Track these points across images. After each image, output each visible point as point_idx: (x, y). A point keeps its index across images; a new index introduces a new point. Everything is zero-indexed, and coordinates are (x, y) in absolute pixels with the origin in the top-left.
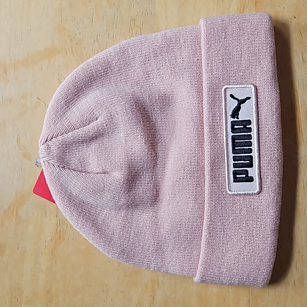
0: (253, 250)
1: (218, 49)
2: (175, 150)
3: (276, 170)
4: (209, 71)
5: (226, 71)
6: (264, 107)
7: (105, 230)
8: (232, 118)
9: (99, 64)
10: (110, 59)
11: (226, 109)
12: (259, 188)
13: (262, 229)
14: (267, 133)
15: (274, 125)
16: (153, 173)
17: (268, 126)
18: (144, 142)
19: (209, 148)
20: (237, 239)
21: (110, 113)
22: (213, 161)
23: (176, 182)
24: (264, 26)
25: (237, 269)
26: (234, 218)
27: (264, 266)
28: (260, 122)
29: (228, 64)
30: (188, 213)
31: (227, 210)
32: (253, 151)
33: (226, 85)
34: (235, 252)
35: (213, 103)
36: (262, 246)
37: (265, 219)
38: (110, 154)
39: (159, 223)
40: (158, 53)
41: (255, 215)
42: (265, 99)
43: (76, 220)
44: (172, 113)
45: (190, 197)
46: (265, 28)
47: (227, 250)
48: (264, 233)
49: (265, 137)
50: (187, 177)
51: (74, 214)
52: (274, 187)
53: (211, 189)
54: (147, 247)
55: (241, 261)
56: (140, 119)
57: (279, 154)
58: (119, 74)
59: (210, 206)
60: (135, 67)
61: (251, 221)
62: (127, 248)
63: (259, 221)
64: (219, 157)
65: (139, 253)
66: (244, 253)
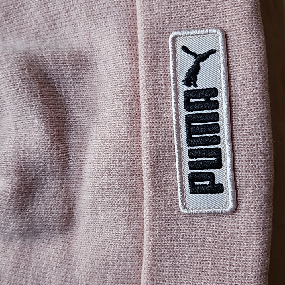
2: (96, 142)
3: (262, 172)
5: (175, 7)
6: (240, 65)
8: (185, 86)
11: (175, 71)
12: (234, 203)
13: (240, 274)
14: (245, 110)
15: (257, 95)
16: (64, 179)
17: (246, 97)
18: (44, 130)
19: (148, 136)
23: (97, 193)
26: (192, 254)
28: (232, 91)
30: (118, 246)
31: (180, 241)
32: (222, 141)
33: (175, 30)
35: (154, 62)
37: (244, 257)
39: (73, 262)
41: (228, 249)
42: (240, 52)
44: (91, 82)
45: (121, 219)
48: (243, 281)
49: (242, 115)
50: (114, 186)
52: (258, 202)
56: (37, 91)
57: (266, 145)
58: (7, 22)
59: (151, 234)
60: (31, 9)
61: (221, 259)
63: (234, 259)
64: (166, 152)
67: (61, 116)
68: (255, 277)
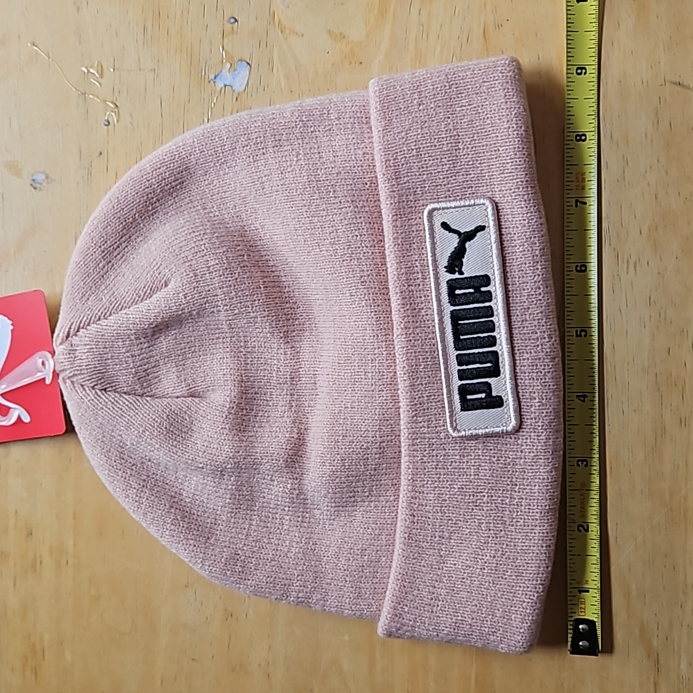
0: (503, 551)
1: (407, 127)
3: (549, 379)
4: (391, 176)
5: (427, 174)
6: (516, 246)
7: (198, 515)
8: (447, 274)
11: (434, 255)
12: (516, 419)
13: (523, 508)
14: (525, 302)
15: (540, 283)
16: (294, 395)
17: (526, 286)
18: (269, 331)
19: (404, 340)
20: (471, 529)
21: (193, 270)
22: (414, 367)
24: (501, 73)
25: (469, 590)
26: (463, 485)
27: (524, 587)
29: (431, 159)
31: (448, 469)
32: (498, 342)
33: (431, 203)
34: (466, 555)
35: (407, 244)
36: (523, 544)
37: (529, 487)
38: (200, 356)
40: (284, 140)
41: (509, 478)
42: (515, 229)
46: (503, 76)
48: (526, 517)
49: (522, 309)
51: (133, 484)
52: (547, 418)
53: (413, 428)
54: (286, 546)
55: (477, 573)
56: (259, 282)
57: (553, 344)
59: (411, 461)
61: (500, 490)
62: (244, 550)
63: (516, 490)
64: (428, 358)
65: (268, 559)
66: (484, 557)
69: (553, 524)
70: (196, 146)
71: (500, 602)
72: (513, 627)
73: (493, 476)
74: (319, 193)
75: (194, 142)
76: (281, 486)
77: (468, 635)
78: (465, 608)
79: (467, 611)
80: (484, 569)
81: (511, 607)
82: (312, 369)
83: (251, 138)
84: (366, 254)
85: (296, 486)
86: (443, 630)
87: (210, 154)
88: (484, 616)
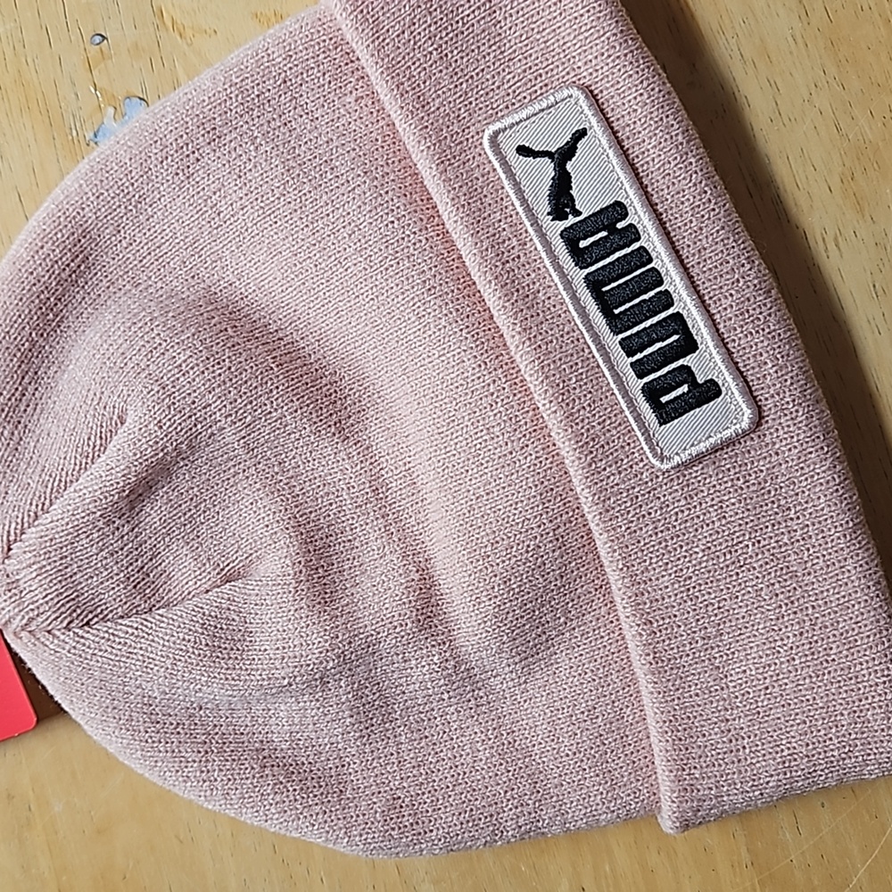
0: (811, 620)
5: (467, 81)
6: (644, 141)
7: (310, 763)
8: (556, 222)
9: (45, 240)
10: (71, 210)
11: (524, 201)
12: (749, 406)
13: (813, 540)
14: (691, 222)
15: (703, 185)
17: (684, 196)
20: (747, 606)
21: (157, 381)
22: (561, 386)
25: (783, 703)
27: (867, 662)
28: (652, 195)
31: (675, 527)
32: (675, 297)
33: (488, 124)
34: (755, 649)
35: (475, 202)
36: (837, 596)
37: (810, 505)
38: (218, 513)
41: (773, 502)
42: (633, 115)
43: (202, 772)
47: (727, 655)
48: (825, 553)
49: (691, 234)
51: (188, 755)
52: (795, 386)
53: (596, 483)
54: (468, 754)
55: (785, 671)
57: (759, 270)
59: (612, 538)
61: (767, 527)
63: (792, 516)
65: (448, 787)
66: (785, 642)
67: (332, 391)
68: (845, 536)
69: (870, 546)
70: (87, 190)
71: (840, 701)
72: (876, 731)
73: (748, 510)
74: (310, 180)
75: (81, 186)
76: (424, 663)
77: (810, 773)
78: (788, 732)
79: (793, 737)
80: (794, 659)
81: (861, 701)
82: (401, 463)
83: (168, 143)
84: (418, 245)
85: (448, 654)
86: (768, 783)
87: (112, 195)
88: (823, 732)
